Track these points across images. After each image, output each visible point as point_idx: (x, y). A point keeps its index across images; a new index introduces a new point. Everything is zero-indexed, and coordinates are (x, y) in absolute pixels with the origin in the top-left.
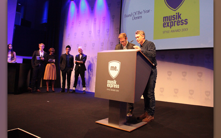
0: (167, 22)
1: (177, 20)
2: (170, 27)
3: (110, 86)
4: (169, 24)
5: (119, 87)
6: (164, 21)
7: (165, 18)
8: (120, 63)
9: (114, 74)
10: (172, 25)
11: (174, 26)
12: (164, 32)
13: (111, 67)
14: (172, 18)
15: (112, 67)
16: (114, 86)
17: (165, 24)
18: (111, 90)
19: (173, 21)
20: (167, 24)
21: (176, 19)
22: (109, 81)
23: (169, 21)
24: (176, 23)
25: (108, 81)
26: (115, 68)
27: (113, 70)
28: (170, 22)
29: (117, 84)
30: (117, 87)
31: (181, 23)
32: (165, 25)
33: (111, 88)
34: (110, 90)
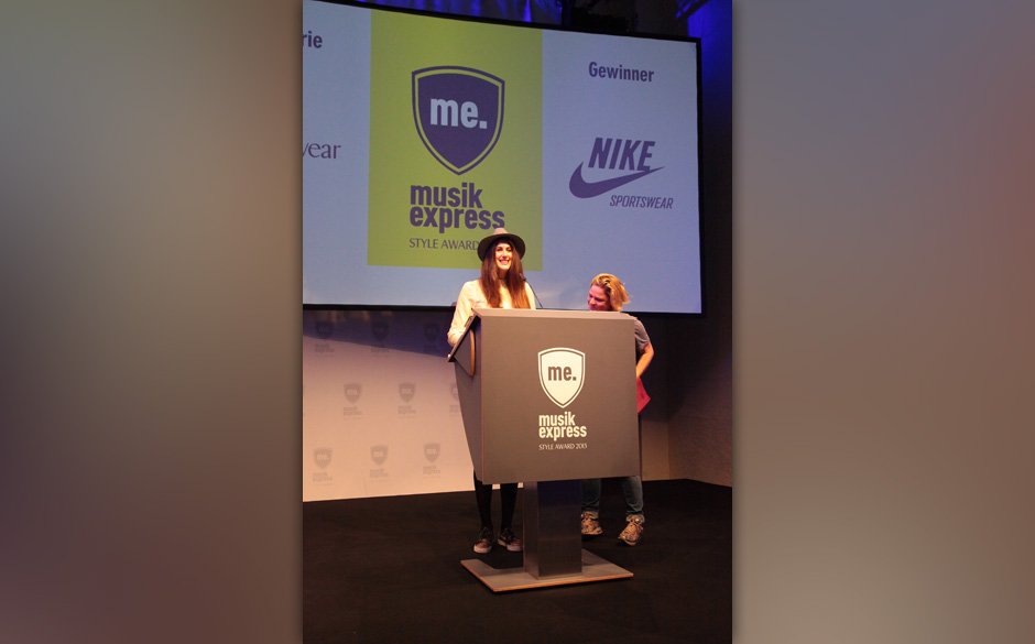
0: (427, 209)
1: (466, 209)
2: (438, 229)
3: (550, 434)
4: (437, 217)
6: (413, 202)
7: (417, 192)
8: (582, 357)
9: (563, 392)
10: (446, 221)
11: (457, 226)
12: (415, 242)
13: (550, 369)
14: (448, 198)
15: (553, 368)
16: (568, 432)
17: (417, 213)
18: (557, 446)
19: (453, 209)
20: (425, 216)
21: (464, 205)
23: (433, 206)
24: (462, 217)
25: (541, 417)
26: (565, 374)
27: (560, 379)
28: (438, 211)
29: (578, 423)
31: (479, 221)
32: (421, 215)
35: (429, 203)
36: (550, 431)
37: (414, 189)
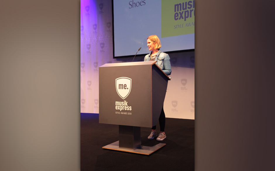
0: (180, 13)
1: (194, 9)
3: (119, 108)
4: (183, 15)
5: (131, 109)
6: (175, 11)
7: (177, 6)
8: (130, 80)
9: (123, 93)
10: (187, 16)
11: (191, 17)
12: (176, 26)
13: (119, 85)
15: (120, 85)
16: (125, 108)
22: (118, 102)
24: (193, 12)
25: (116, 102)
28: (184, 12)
29: (129, 105)
30: (129, 109)
32: (178, 16)
33: (121, 110)
34: (120, 113)
35: (181, 10)
36: (119, 107)
37: (175, 5)
